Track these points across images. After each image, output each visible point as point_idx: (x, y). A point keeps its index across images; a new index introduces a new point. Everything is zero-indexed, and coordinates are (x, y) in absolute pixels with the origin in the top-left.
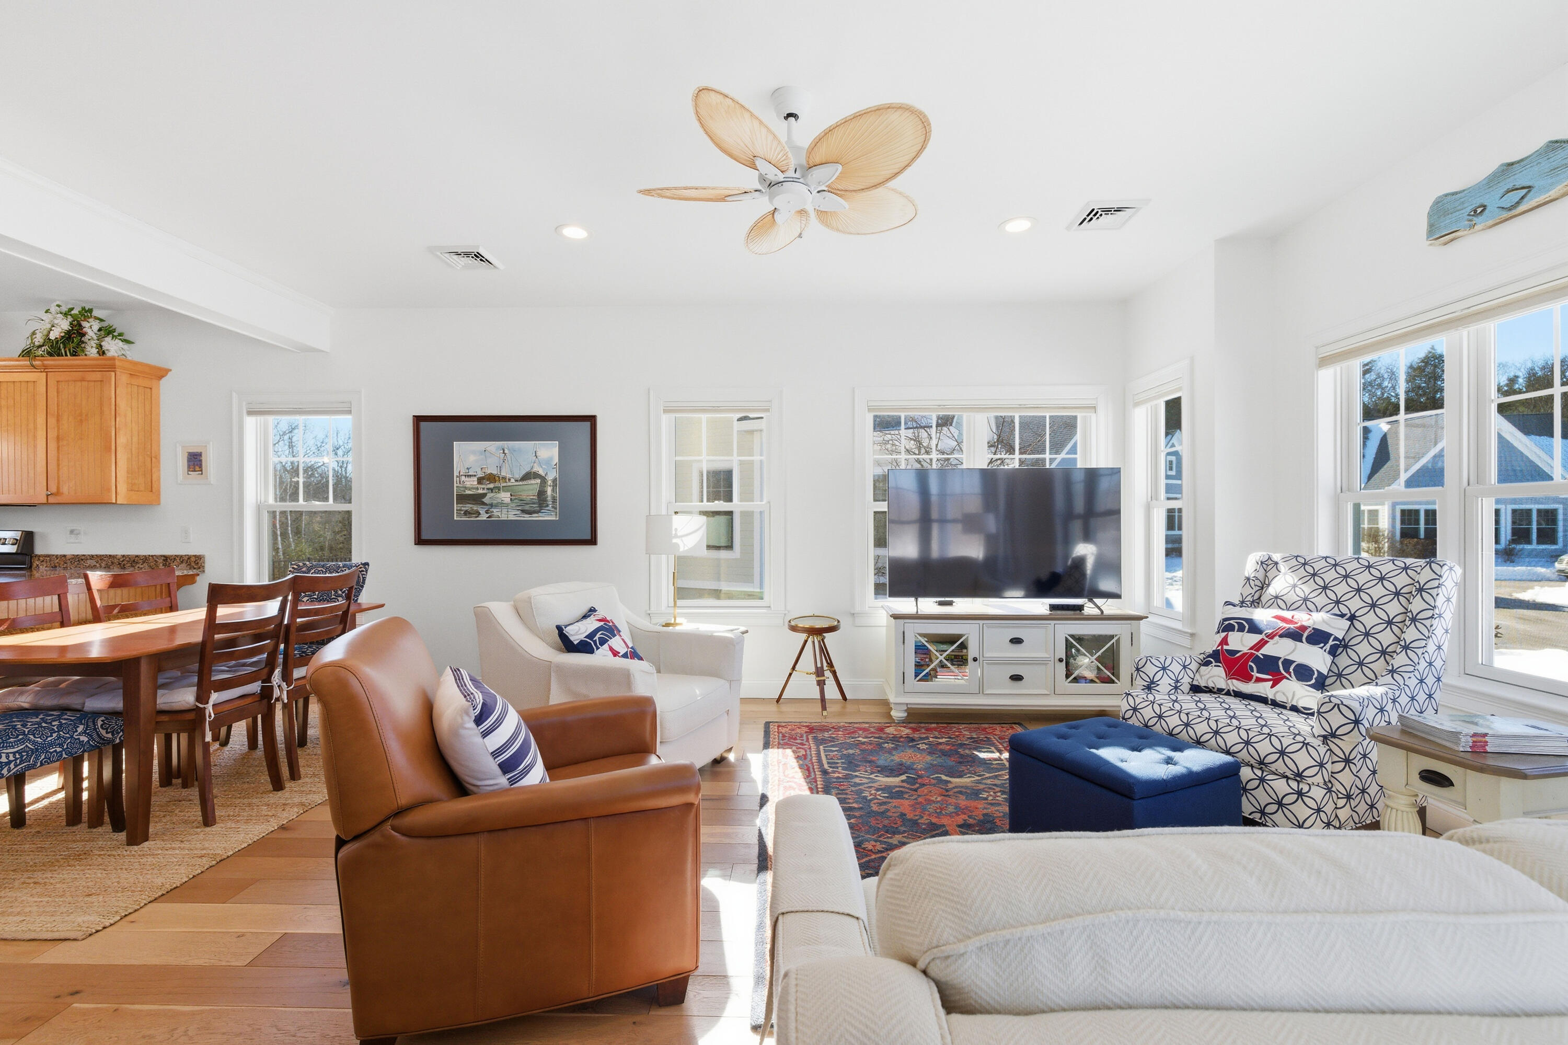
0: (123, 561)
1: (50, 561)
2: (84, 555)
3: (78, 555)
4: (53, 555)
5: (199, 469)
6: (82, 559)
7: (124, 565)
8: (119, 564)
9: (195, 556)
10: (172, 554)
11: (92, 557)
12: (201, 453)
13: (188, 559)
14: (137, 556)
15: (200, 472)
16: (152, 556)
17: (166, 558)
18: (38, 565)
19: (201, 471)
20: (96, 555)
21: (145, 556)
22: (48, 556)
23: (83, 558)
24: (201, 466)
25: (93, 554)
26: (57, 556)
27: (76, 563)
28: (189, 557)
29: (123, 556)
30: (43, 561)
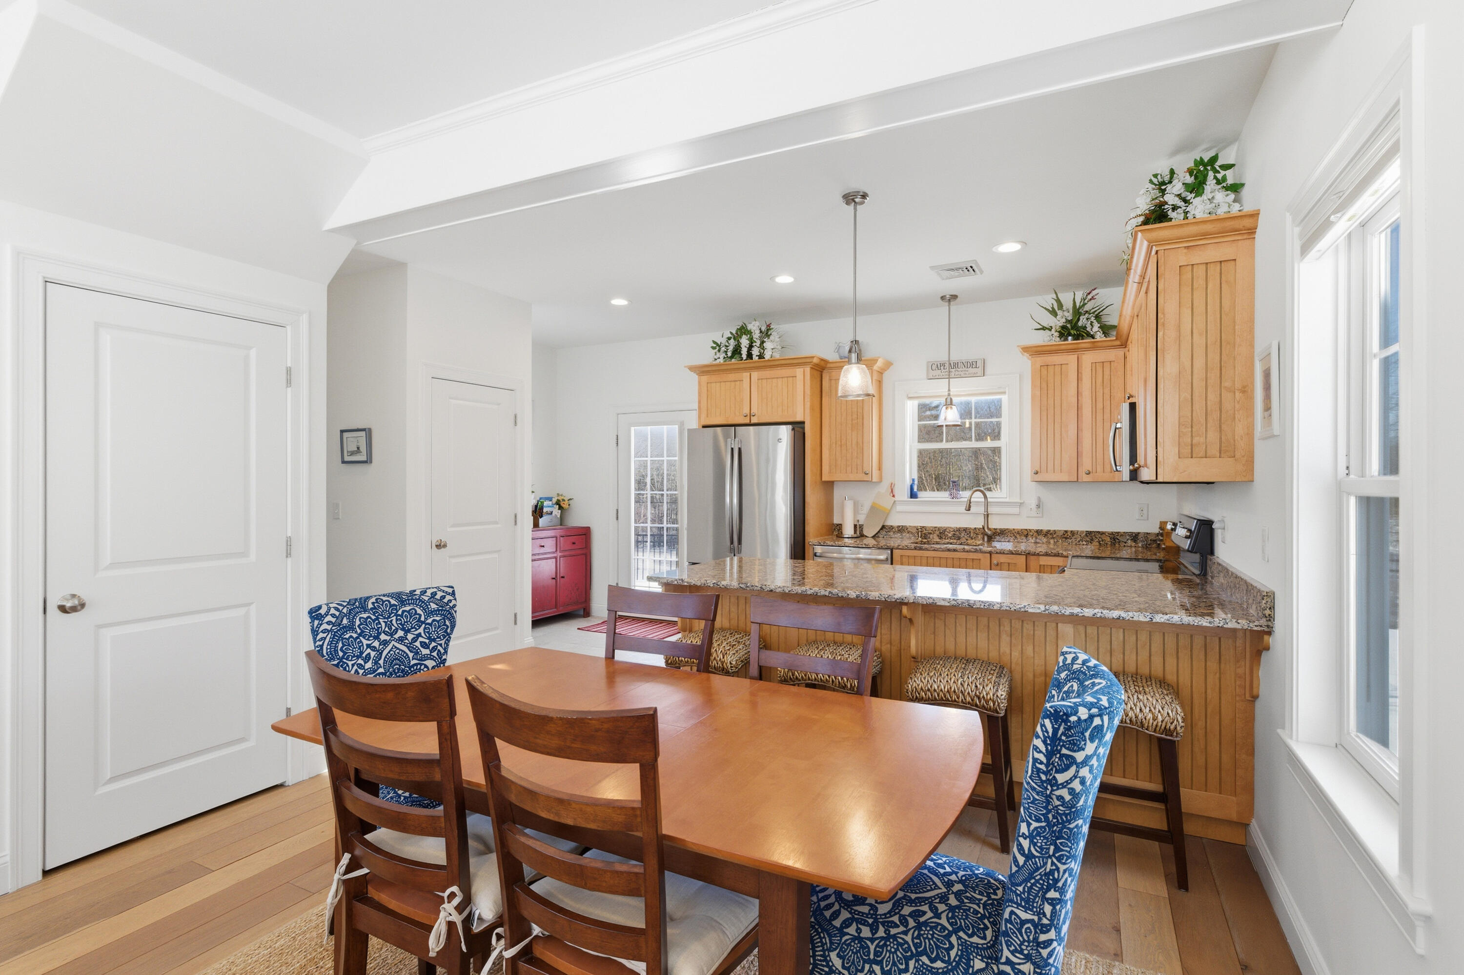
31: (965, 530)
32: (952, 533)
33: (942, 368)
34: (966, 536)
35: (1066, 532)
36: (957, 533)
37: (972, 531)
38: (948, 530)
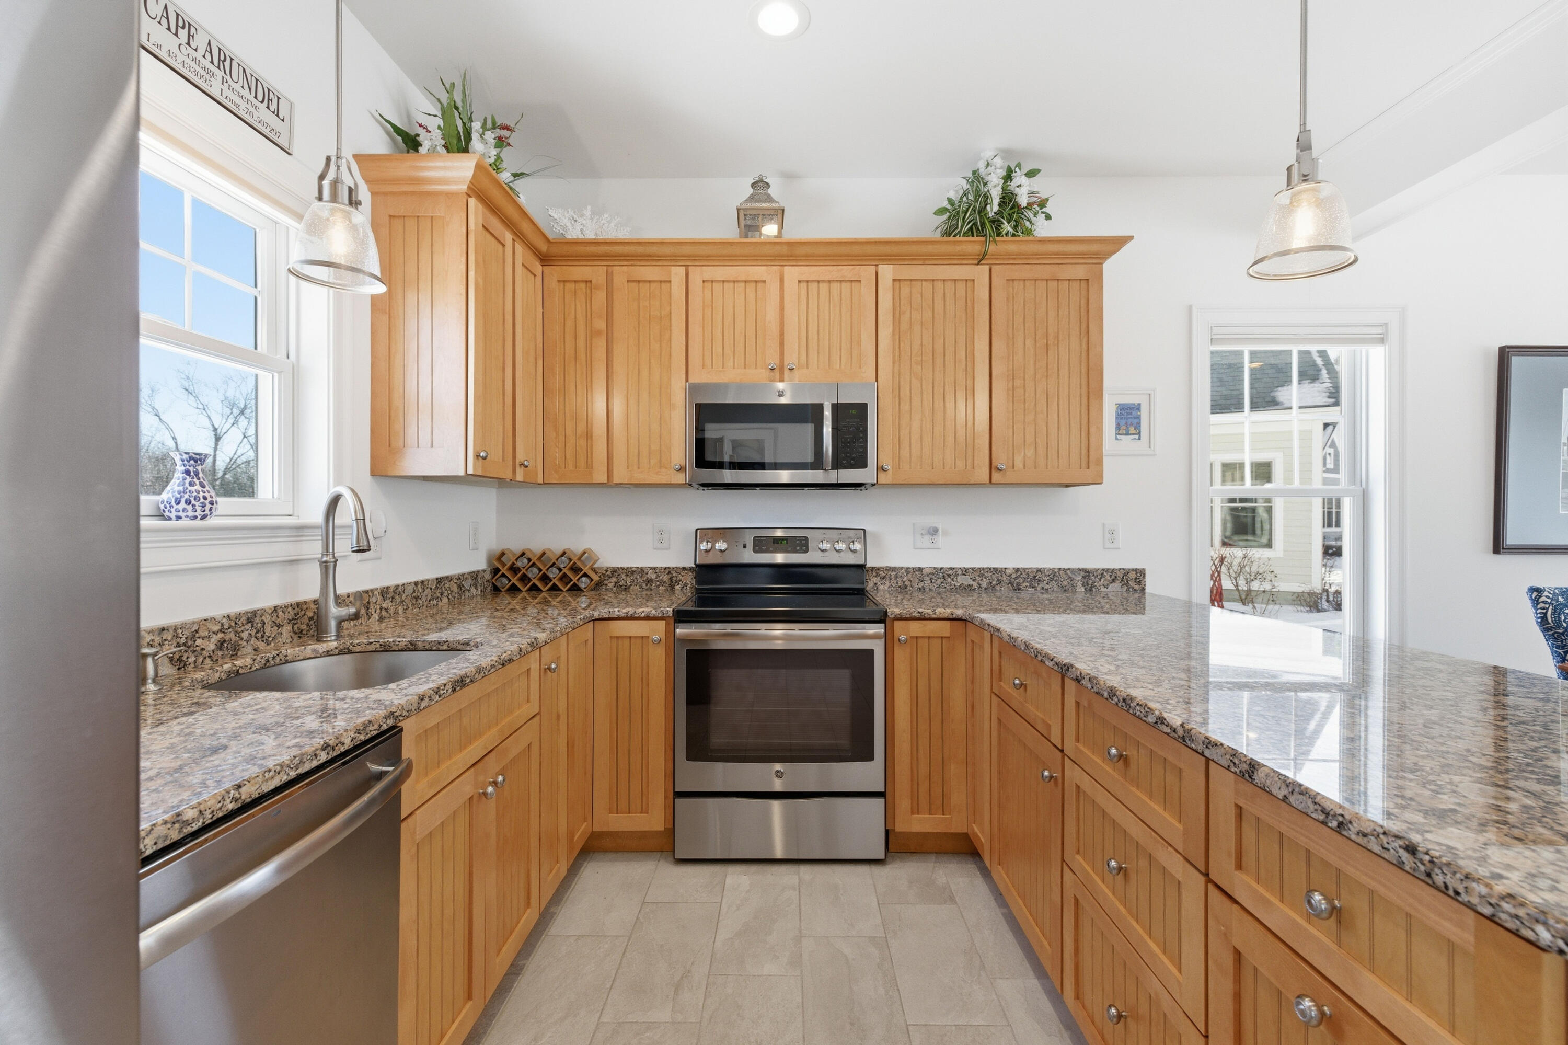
0: (1017, 578)
1: (896, 577)
2: (951, 569)
3: (942, 568)
4: (902, 568)
5: (1134, 432)
6: (949, 576)
7: (1018, 584)
8: (1011, 583)
9: (1136, 570)
10: (1098, 567)
11: (965, 571)
12: (1139, 405)
13: (1125, 575)
14: (1039, 570)
15: (1137, 437)
16: (1065, 570)
17: (1087, 573)
18: (876, 584)
19: (1139, 434)
20: (972, 569)
21: (1053, 570)
22: (894, 569)
23: (951, 572)
24: (1138, 426)
25: (966, 566)
26: (907, 570)
27: (939, 581)
28: (1126, 572)
29: (1017, 570)
30: (884, 578)
31: (251, 617)
32: (215, 639)
33: (183, 33)
34: (253, 639)
35: (416, 584)
36: (231, 635)
37: (267, 619)
38: (203, 633)
